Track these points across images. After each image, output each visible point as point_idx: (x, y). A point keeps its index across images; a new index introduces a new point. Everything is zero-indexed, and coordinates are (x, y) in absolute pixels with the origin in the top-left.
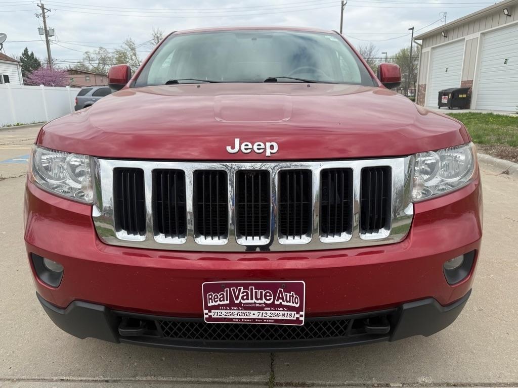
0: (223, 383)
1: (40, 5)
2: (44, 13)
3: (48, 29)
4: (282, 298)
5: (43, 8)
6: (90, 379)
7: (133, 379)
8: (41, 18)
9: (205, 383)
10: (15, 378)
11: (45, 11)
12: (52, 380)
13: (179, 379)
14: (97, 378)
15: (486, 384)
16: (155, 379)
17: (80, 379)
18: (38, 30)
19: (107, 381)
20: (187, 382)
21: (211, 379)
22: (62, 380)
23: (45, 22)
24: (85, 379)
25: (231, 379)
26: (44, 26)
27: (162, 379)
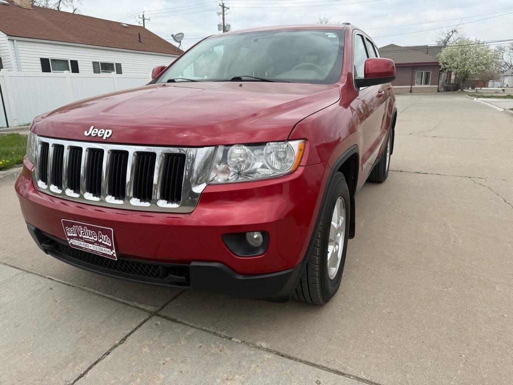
0: (128, 305)
1: (221, 4)
2: (224, 11)
3: (226, 25)
4: (101, 238)
5: (223, 7)
6: (62, 281)
7: (83, 288)
8: (221, 16)
9: (119, 302)
10: (30, 271)
11: (225, 9)
12: (45, 277)
13: (105, 295)
14: (66, 282)
15: (311, 363)
16: (93, 291)
17: (58, 280)
18: (217, 26)
19: (69, 285)
20: (108, 298)
21: (122, 300)
22: (49, 278)
23: (223, 19)
24: (60, 281)
25: (135, 304)
26: (222, 23)
27: (97, 292)
